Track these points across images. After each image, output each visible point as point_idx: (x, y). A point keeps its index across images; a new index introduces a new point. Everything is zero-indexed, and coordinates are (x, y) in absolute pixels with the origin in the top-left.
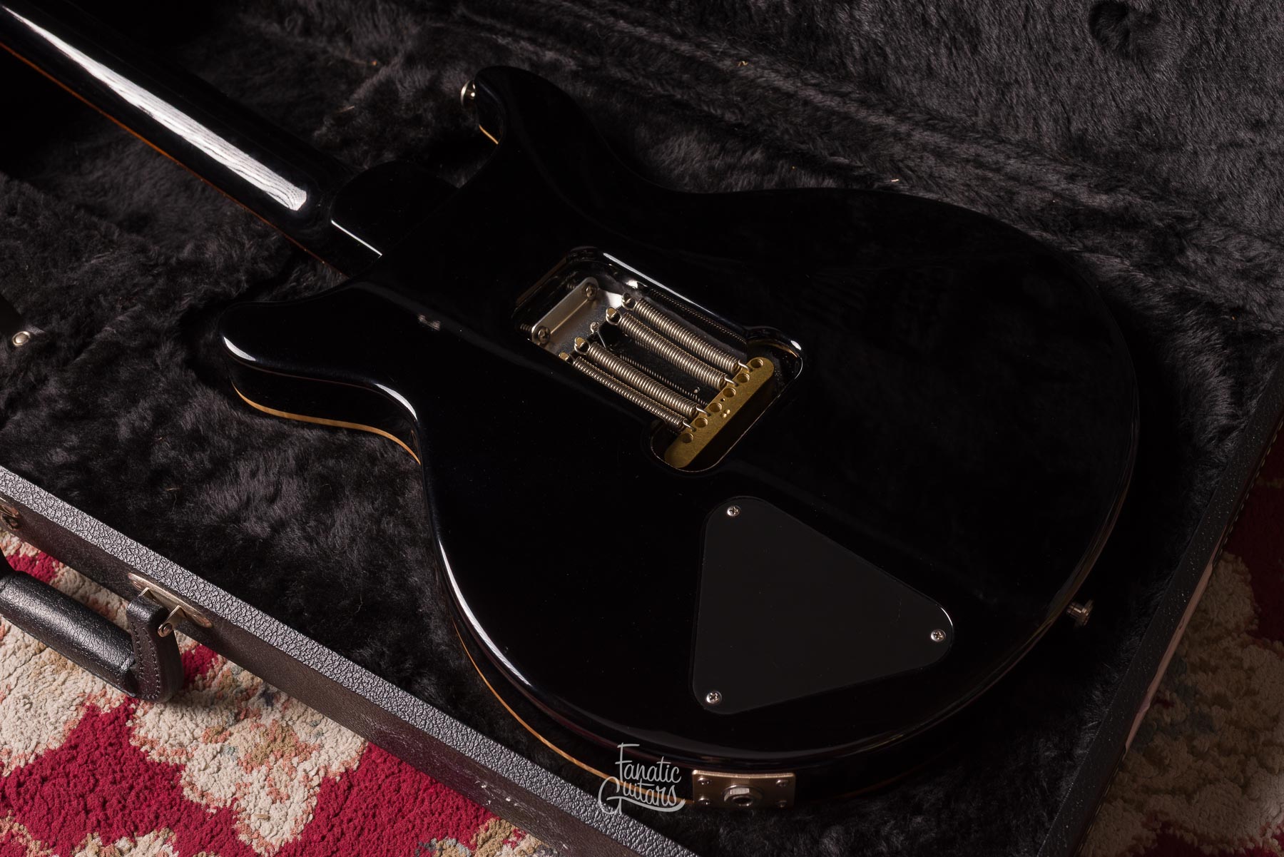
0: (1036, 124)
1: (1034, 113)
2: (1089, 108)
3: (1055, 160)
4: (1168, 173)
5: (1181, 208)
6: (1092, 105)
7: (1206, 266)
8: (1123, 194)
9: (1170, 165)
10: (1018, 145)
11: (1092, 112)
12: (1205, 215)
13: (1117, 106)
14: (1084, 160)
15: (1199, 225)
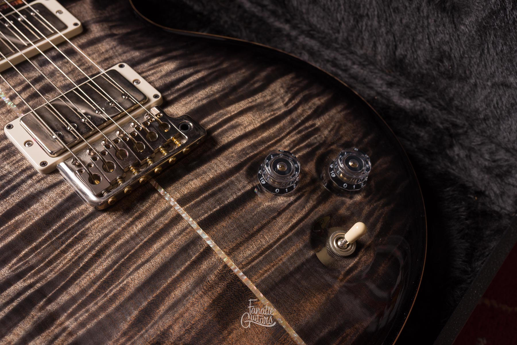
0: (375, 46)
1: (374, 38)
2: (411, 41)
3: (382, 71)
4: (454, 95)
5: (457, 118)
6: (413, 40)
7: (465, 159)
8: (421, 102)
9: (457, 90)
10: (361, 57)
11: (412, 44)
12: (472, 126)
13: (430, 44)
14: (400, 75)
15: (466, 132)
